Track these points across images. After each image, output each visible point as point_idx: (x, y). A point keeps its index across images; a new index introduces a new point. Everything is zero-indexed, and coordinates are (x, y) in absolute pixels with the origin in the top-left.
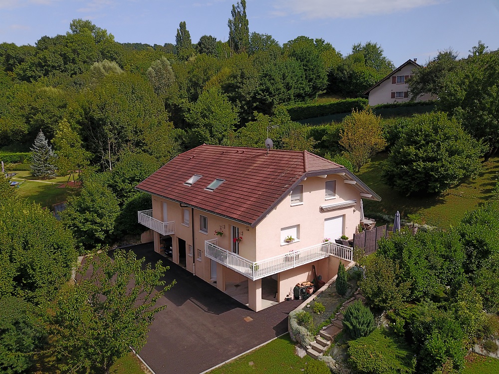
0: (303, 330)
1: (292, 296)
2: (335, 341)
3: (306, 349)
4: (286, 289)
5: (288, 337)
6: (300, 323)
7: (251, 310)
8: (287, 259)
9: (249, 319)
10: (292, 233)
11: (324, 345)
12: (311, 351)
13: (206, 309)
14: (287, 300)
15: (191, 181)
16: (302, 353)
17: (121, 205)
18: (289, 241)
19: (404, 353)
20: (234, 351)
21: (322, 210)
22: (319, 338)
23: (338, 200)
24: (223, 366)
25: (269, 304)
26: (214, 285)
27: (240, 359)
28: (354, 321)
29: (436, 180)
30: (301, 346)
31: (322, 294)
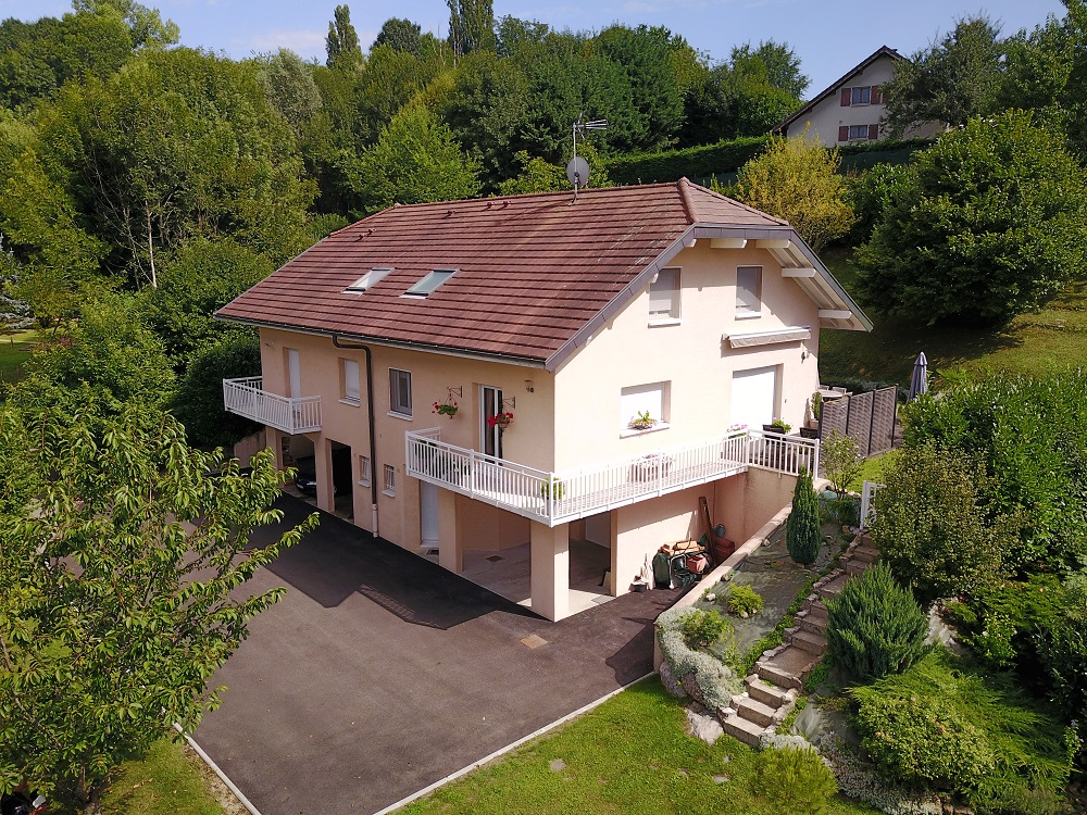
0: (704, 661)
1: (649, 580)
2: (806, 690)
3: (718, 716)
4: (633, 558)
5: (655, 685)
6: (692, 643)
7: (539, 619)
8: (637, 474)
9: (535, 641)
10: (650, 403)
11: (776, 703)
12: (734, 720)
13: (410, 614)
14: (637, 589)
15: (364, 282)
16: (709, 730)
17: (179, 370)
18: (641, 426)
19: (1026, 718)
20: (500, 731)
21: (728, 347)
22: (756, 683)
23: (768, 322)
24: (469, 778)
25: (587, 600)
26: (431, 558)
27: (521, 753)
28: (870, 629)
29: (1012, 277)
30: (705, 709)
31: (745, 564)
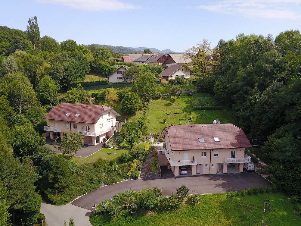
2: (116, 145)
5: (106, 147)
9: (95, 146)
10: (101, 126)
15: (67, 115)
21: (107, 120)
22: (113, 145)
25: (97, 144)
29: (133, 110)
30: (109, 147)
31: (111, 138)
